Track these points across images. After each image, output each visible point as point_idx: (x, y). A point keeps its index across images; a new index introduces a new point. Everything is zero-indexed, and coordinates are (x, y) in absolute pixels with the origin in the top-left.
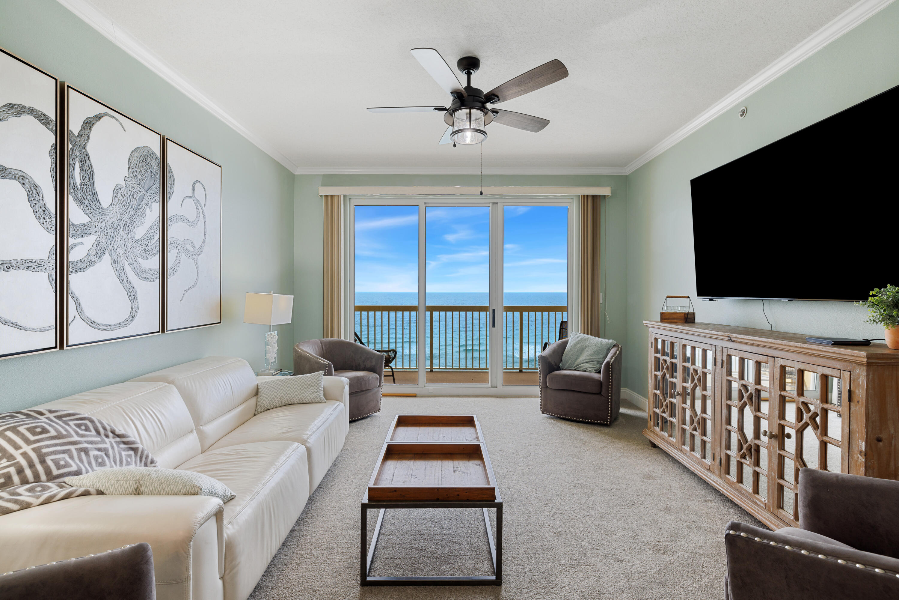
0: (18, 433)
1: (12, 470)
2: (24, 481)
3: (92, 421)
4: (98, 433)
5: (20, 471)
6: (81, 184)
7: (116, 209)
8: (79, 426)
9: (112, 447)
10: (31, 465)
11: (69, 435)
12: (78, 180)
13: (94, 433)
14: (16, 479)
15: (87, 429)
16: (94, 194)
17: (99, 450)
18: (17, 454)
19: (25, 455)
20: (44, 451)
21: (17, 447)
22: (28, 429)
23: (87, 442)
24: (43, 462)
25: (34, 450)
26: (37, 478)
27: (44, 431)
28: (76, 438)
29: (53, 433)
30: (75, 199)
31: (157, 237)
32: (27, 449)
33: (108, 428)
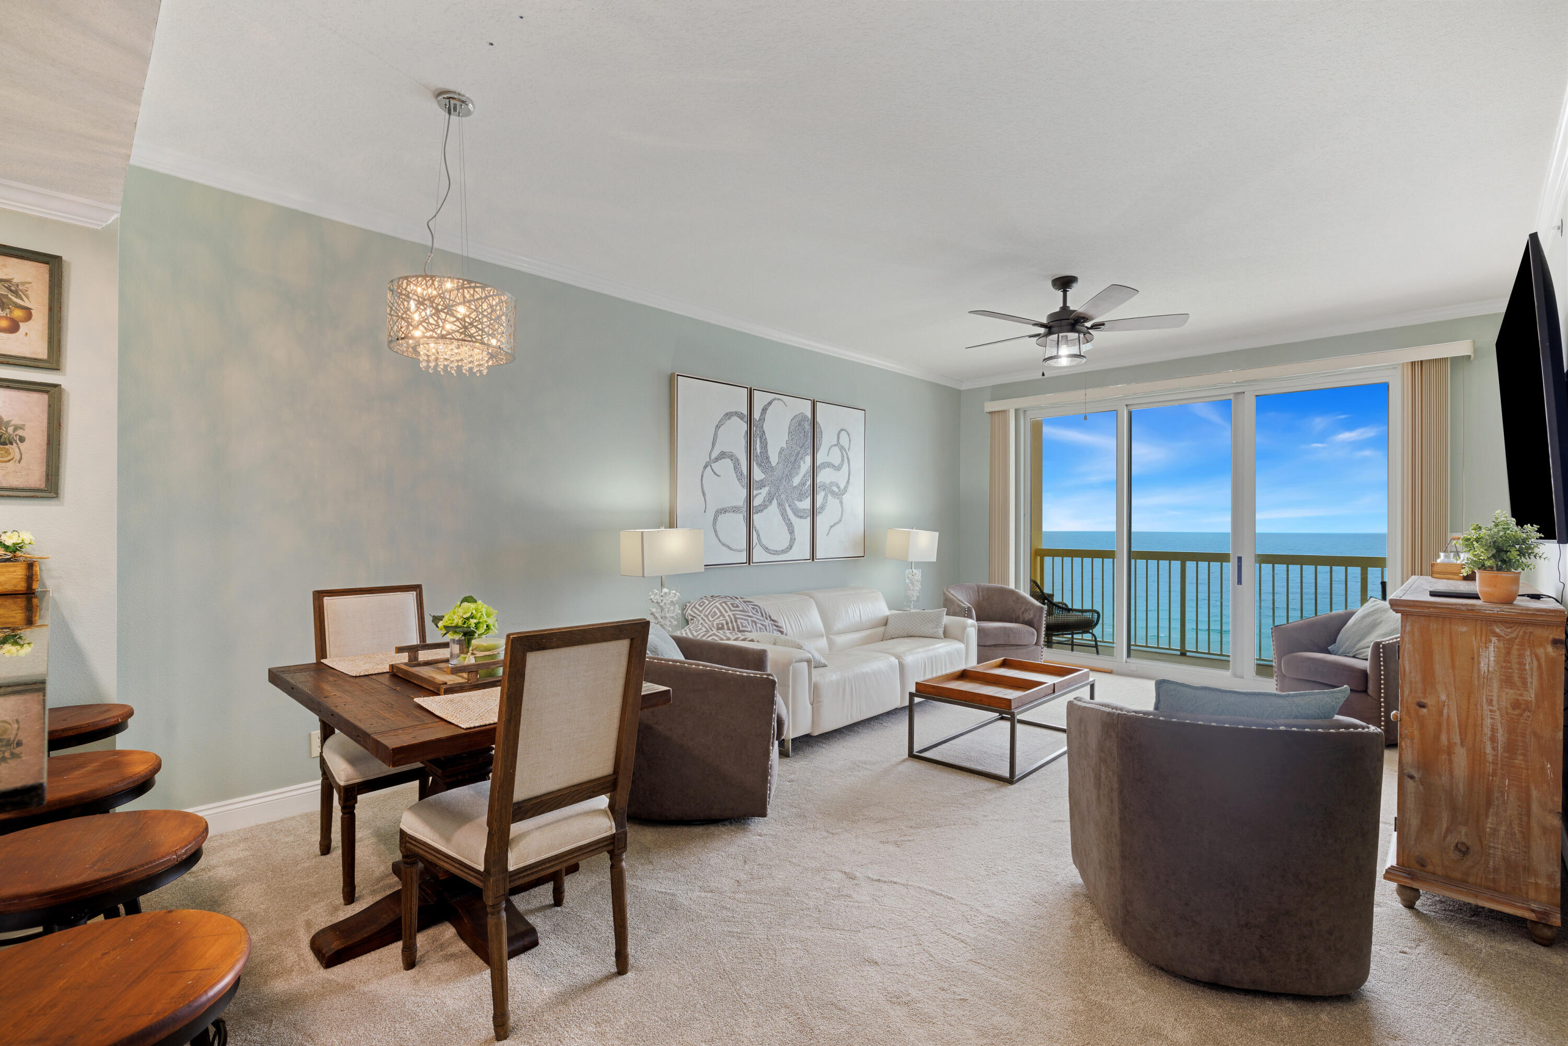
0: (727, 605)
1: (724, 622)
2: (729, 629)
3: (760, 608)
4: (762, 616)
5: (727, 624)
6: (760, 453)
7: (781, 465)
8: (753, 608)
9: (769, 626)
10: (732, 622)
11: (748, 612)
12: (759, 451)
13: (760, 614)
14: (725, 627)
15: (757, 611)
16: (768, 458)
17: (762, 625)
18: (726, 615)
19: (729, 616)
20: (737, 616)
21: (727, 612)
22: (731, 604)
23: (757, 619)
24: (736, 622)
25: (733, 614)
26: (734, 629)
27: (737, 606)
28: (751, 614)
29: (741, 609)
30: (757, 464)
31: (809, 483)
32: (730, 613)
33: (768, 614)
